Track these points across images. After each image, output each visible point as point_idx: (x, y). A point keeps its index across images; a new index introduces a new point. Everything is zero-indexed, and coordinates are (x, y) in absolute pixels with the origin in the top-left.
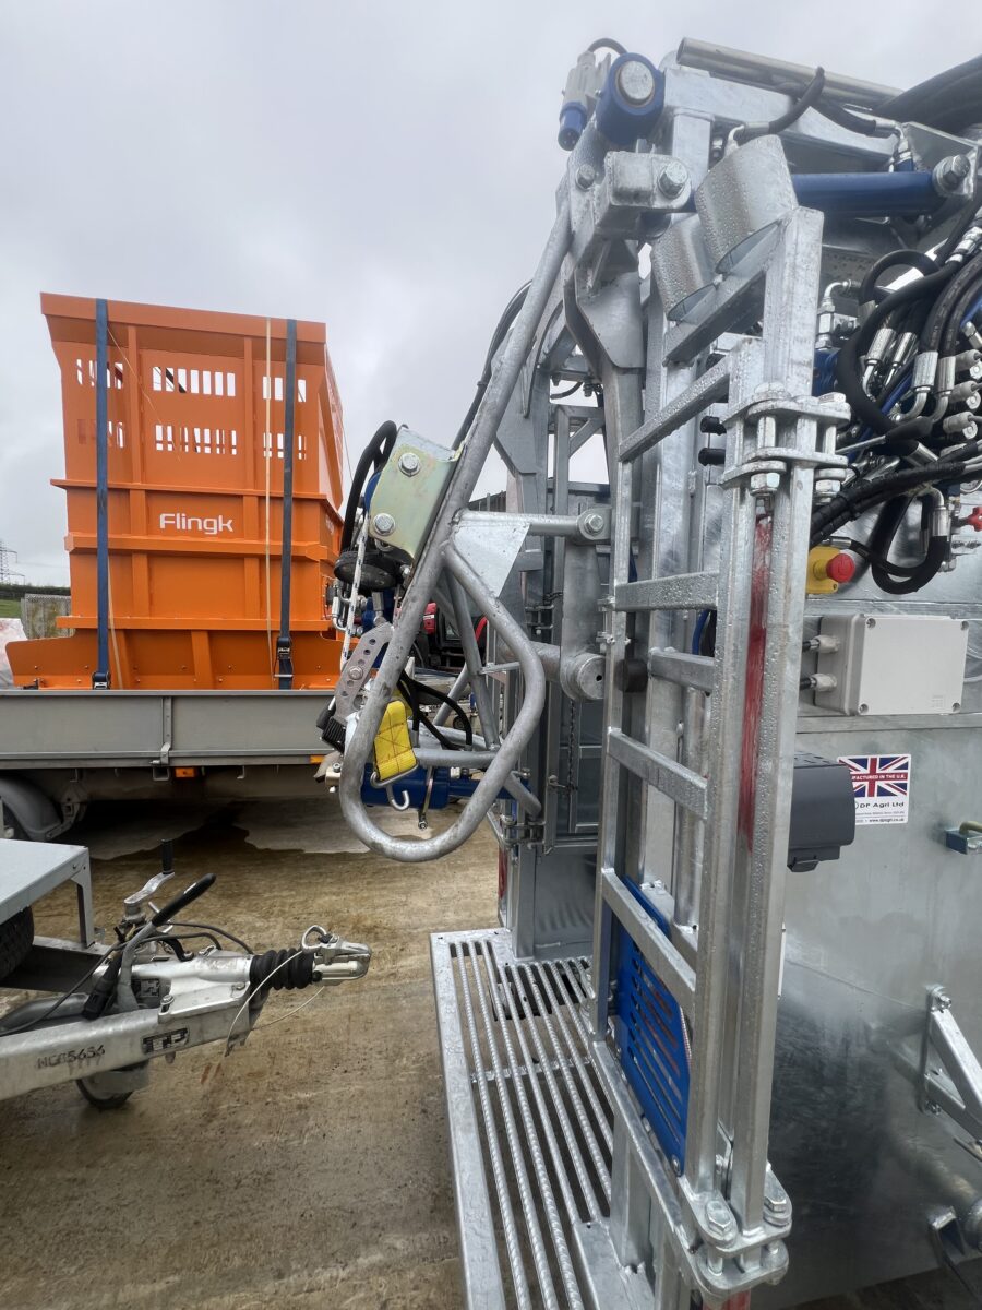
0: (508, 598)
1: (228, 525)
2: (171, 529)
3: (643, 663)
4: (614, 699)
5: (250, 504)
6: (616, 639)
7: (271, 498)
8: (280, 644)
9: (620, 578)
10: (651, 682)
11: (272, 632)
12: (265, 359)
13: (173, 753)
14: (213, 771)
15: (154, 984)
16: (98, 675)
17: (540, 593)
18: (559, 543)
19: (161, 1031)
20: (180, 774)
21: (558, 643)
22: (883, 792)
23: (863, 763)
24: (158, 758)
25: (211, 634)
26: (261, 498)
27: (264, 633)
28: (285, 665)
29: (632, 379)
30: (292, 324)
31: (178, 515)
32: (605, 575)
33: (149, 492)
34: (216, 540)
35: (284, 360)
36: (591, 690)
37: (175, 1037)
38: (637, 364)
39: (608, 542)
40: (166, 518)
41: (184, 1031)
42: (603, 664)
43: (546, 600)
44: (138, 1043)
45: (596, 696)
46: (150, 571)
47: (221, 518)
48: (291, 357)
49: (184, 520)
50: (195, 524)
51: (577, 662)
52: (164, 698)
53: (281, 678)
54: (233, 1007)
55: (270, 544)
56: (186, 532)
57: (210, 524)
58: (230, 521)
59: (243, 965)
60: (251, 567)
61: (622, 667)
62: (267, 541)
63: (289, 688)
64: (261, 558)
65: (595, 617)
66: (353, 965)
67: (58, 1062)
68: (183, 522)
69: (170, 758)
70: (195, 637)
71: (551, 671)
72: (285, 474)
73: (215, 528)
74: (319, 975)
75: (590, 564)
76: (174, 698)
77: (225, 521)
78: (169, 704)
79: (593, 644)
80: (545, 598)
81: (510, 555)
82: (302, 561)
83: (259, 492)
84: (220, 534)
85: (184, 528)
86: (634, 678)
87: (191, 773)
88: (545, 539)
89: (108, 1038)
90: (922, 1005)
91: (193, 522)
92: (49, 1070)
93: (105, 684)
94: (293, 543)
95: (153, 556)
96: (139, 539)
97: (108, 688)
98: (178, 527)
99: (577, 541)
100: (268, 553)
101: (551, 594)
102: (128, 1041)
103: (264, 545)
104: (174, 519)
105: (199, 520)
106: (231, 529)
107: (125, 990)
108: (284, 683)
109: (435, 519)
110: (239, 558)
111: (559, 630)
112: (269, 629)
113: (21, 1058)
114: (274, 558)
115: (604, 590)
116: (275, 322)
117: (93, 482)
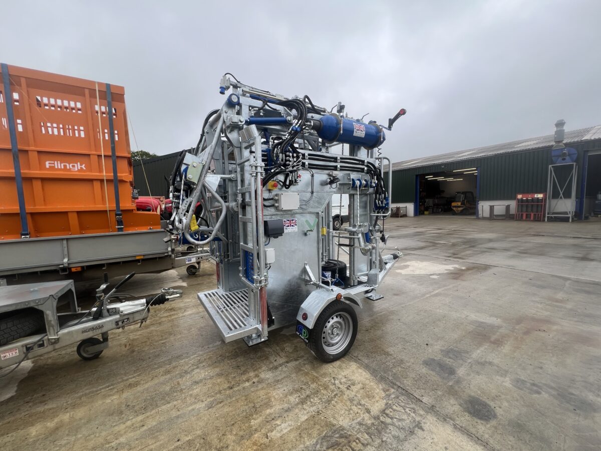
0: (216, 192)
1: (83, 166)
2: (52, 168)
3: (245, 203)
4: (240, 210)
5: (94, 159)
6: (240, 199)
7: (104, 156)
8: (117, 215)
9: (239, 188)
10: (247, 207)
11: (109, 211)
12: (96, 98)
13: (70, 262)
14: (90, 268)
15: (114, 310)
16: (23, 232)
17: (223, 191)
18: (227, 180)
19: (121, 319)
20: (73, 270)
21: (228, 202)
22: (292, 226)
23: (288, 220)
24: (63, 264)
25: (78, 212)
26: (99, 156)
27: (106, 211)
28: (120, 222)
29: (239, 149)
30: (108, 86)
31: (56, 162)
32: (237, 186)
33: (39, 152)
34: (77, 173)
35: (106, 99)
36: (236, 209)
37: (125, 320)
38: (239, 146)
39: (237, 180)
40: (49, 163)
41: (128, 319)
42: (238, 204)
43: (225, 193)
44: (114, 322)
45: (237, 210)
46: (43, 186)
47: (79, 163)
48: (109, 99)
49: (59, 164)
50: (65, 166)
51: (232, 204)
52: (62, 239)
53: (118, 228)
54: (143, 310)
55: (106, 174)
56: (61, 169)
57: (73, 166)
58: (84, 165)
59: (144, 301)
60: (97, 185)
61: (241, 204)
62: (104, 174)
63: (122, 231)
64: (102, 181)
65: (236, 195)
66: (178, 295)
67: (89, 331)
68: (58, 165)
69: (68, 264)
70: (70, 215)
71: (228, 208)
72: (112, 147)
73: (76, 168)
74: (168, 299)
75: (234, 184)
76: (67, 239)
77: (81, 165)
78: (65, 242)
79: (236, 201)
80: (224, 193)
81: (217, 183)
82: (122, 181)
83: (98, 153)
84: (79, 171)
85: (59, 167)
86: (244, 206)
87: (79, 269)
88: (224, 180)
89: (104, 323)
90: (304, 266)
91: (64, 165)
92: (86, 333)
93: (28, 236)
94: (118, 175)
95: (44, 180)
96: (35, 172)
97: (30, 237)
98: (56, 167)
99: (230, 180)
100: (105, 178)
101: (226, 192)
102: (111, 323)
103: (103, 176)
104: (54, 164)
105: (68, 165)
106: (84, 168)
107: (105, 312)
108: (120, 230)
109: (201, 176)
110: (91, 181)
111: (228, 200)
112: (108, 209)
113: (77, 331)
114: (108, 181)
115: (237, 190)
116: (100, 84)
117: (9, 146)
